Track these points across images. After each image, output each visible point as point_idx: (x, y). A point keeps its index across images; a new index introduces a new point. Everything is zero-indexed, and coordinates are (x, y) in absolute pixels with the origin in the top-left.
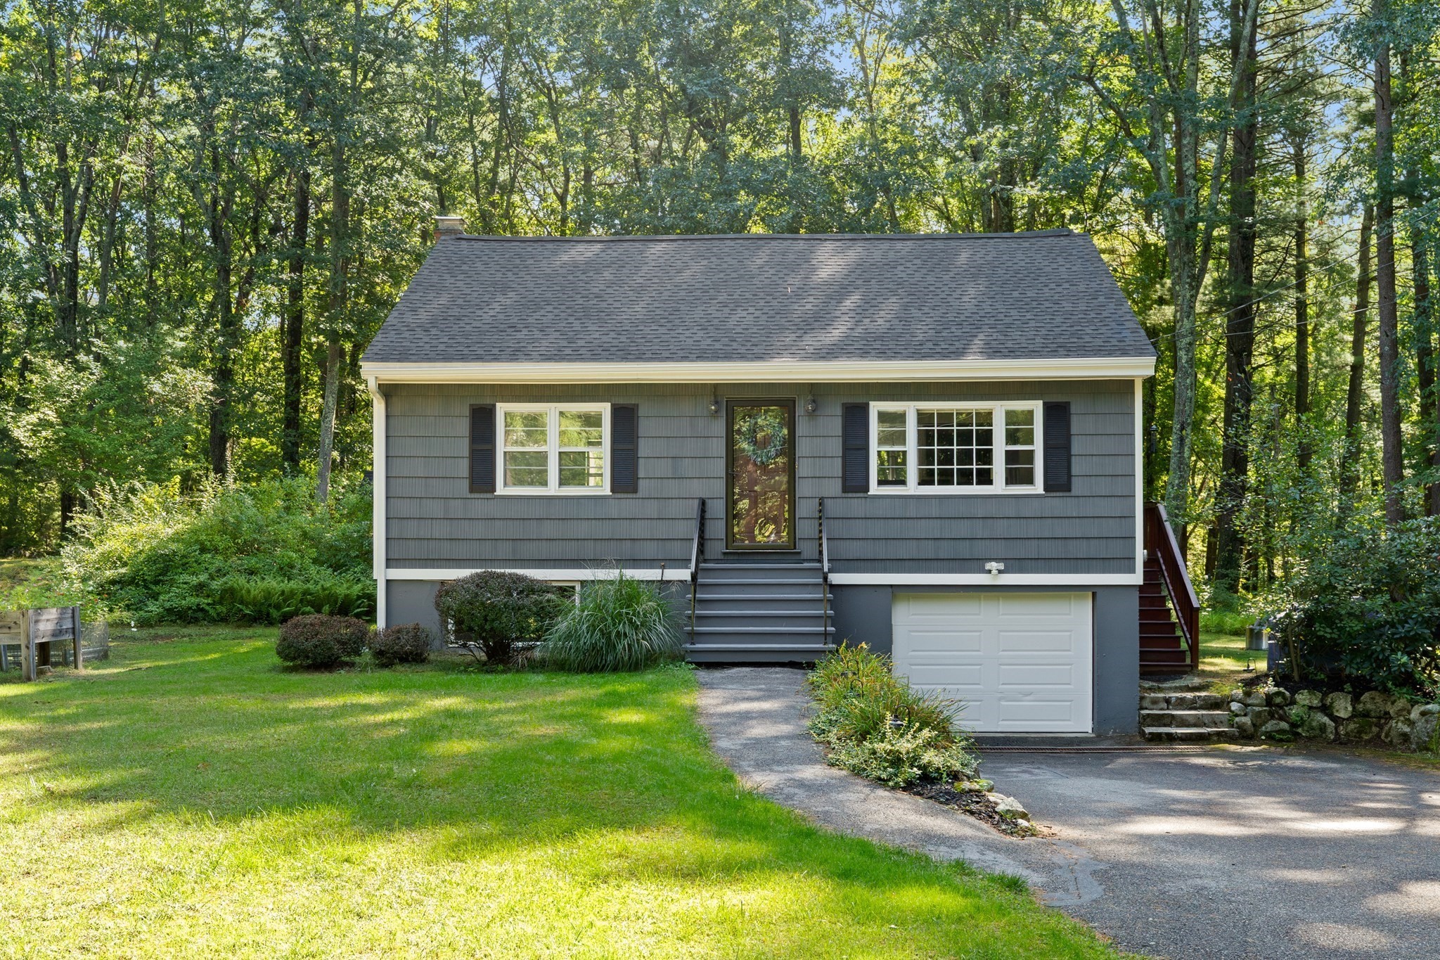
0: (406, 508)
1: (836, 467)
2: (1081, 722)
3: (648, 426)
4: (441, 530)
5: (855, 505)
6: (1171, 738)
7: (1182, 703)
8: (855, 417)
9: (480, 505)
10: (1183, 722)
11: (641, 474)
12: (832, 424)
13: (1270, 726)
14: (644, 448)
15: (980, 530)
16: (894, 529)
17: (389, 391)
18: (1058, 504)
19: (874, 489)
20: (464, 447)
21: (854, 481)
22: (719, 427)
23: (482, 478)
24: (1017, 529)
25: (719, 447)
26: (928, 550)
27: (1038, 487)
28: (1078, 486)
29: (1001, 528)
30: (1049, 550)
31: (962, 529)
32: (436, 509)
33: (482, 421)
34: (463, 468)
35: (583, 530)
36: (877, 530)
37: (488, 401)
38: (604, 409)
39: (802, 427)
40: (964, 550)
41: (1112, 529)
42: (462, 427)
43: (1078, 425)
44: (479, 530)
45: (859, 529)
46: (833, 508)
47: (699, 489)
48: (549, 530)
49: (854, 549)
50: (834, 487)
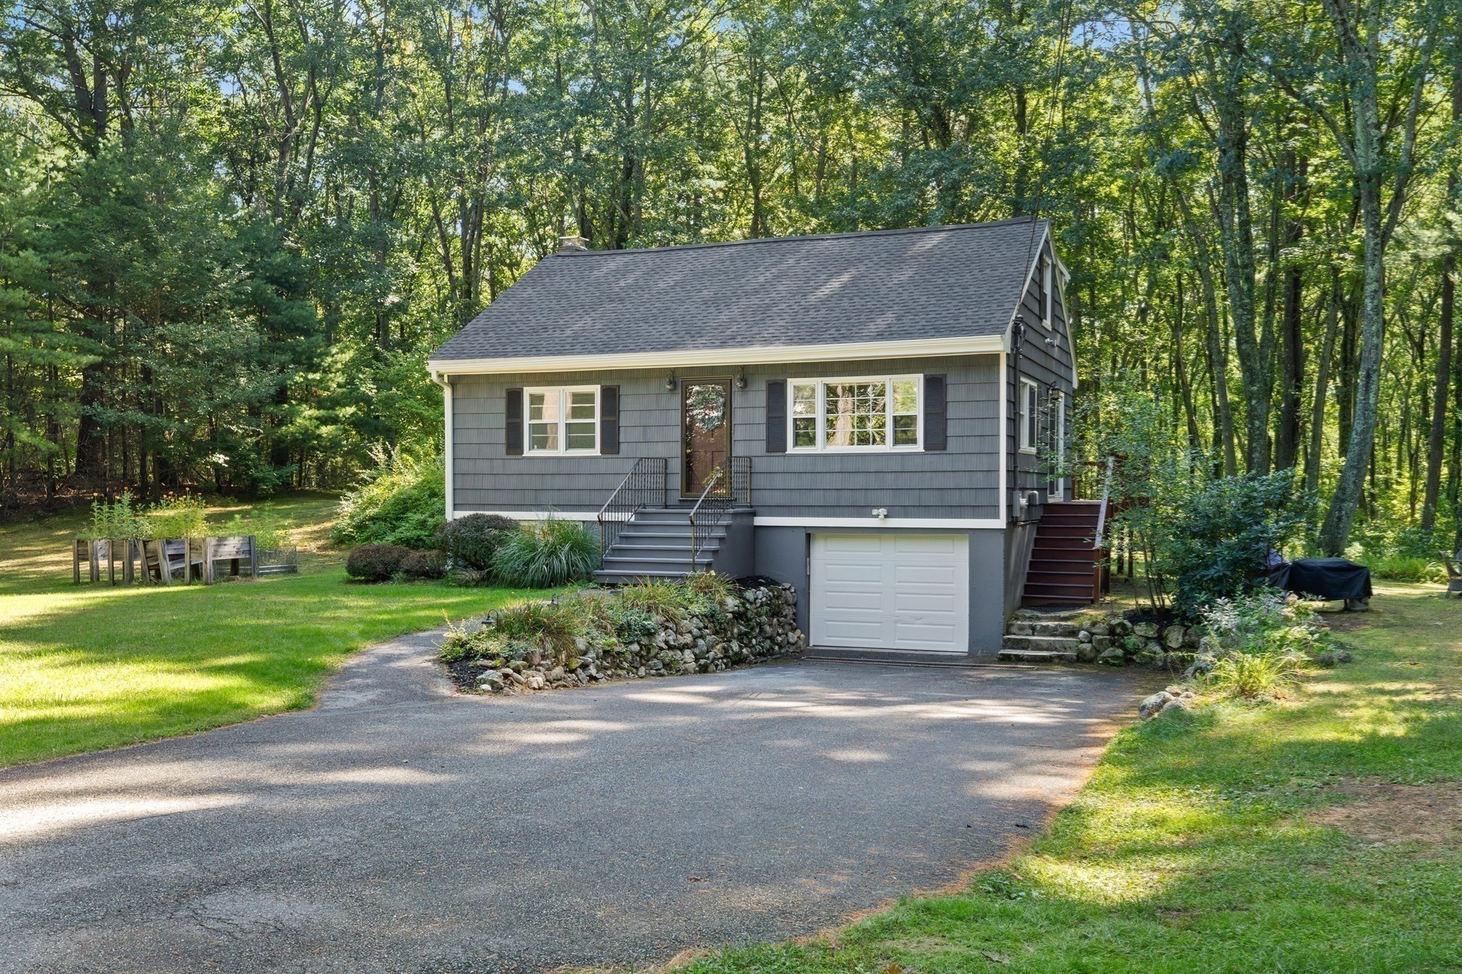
0: (465, 467)
1: (762, 432)
2: (959, 643)
3: (626, 403)
4: (488, 483)
5: (776, 463)
6: (1019, 659)
7: (1045, 631)
8: (776, 393)
9: (513, 465)
10: (1038, 647)
11: (622, 440)
12: (759, 396)
13: (1107, 653)
14: (625, 420)
15: (872, 481)
16: (806, 481)
17: (455, 381)
18: (936, 461)
19: (791, 449)
20: (501, 421)
21: (775, 442)
22: (676, 401)
23: (514, 445)
24: (904, 481)
25: (676, 417)
26: (832, 498)
27: (919, 447)
28: (952, 445)
29: (890, 480)
30: (930, 498)
31: (858, 481)
32: (484, 467)
33: (514, 399)
34: (501, 436)
35: (581, 482)
36: (793, 482)
37: (518, 386)
38: (596, 389)
39: (737, 400)
40: (860, 498)
41: (980, 480)
42: (501, 406)
43: (953, 393)
44: (513, 482)
45: (779, 481)
46: (760, 465)
47: (660, 451)
48: (560, 482)
49: (776, 498)
50: (760, 448)
